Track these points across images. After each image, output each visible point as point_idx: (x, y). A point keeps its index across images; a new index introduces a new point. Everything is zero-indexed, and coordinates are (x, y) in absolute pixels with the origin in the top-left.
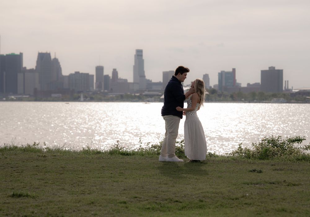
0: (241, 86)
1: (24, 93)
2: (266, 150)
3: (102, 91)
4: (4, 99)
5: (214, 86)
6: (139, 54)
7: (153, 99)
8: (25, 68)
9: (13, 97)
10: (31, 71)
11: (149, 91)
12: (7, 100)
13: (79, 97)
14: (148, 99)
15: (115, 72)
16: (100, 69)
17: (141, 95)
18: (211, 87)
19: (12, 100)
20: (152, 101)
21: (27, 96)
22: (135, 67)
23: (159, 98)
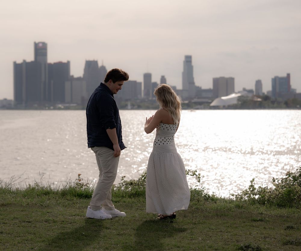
0: (296, 92)
1: (72, 102)
2: (289, 191)
3: (150, 98)
4: (52, 108)
5: (268, 92)
6: (188, 60)
7: (202, 106)
8: (73, 76)
9: (60, 106)
10: (79, 79)
11: (198, 98)
12: (55, 109)
13: (126, 105)
14: (197, 107)
15: (163, 79)
16: (148, 77)
17: (190, 102)
18: (264, 94)
19: (60, 109)
20: (201, 109)
21: (75, 105)
22: (184, 74)
23: (209, 105)
